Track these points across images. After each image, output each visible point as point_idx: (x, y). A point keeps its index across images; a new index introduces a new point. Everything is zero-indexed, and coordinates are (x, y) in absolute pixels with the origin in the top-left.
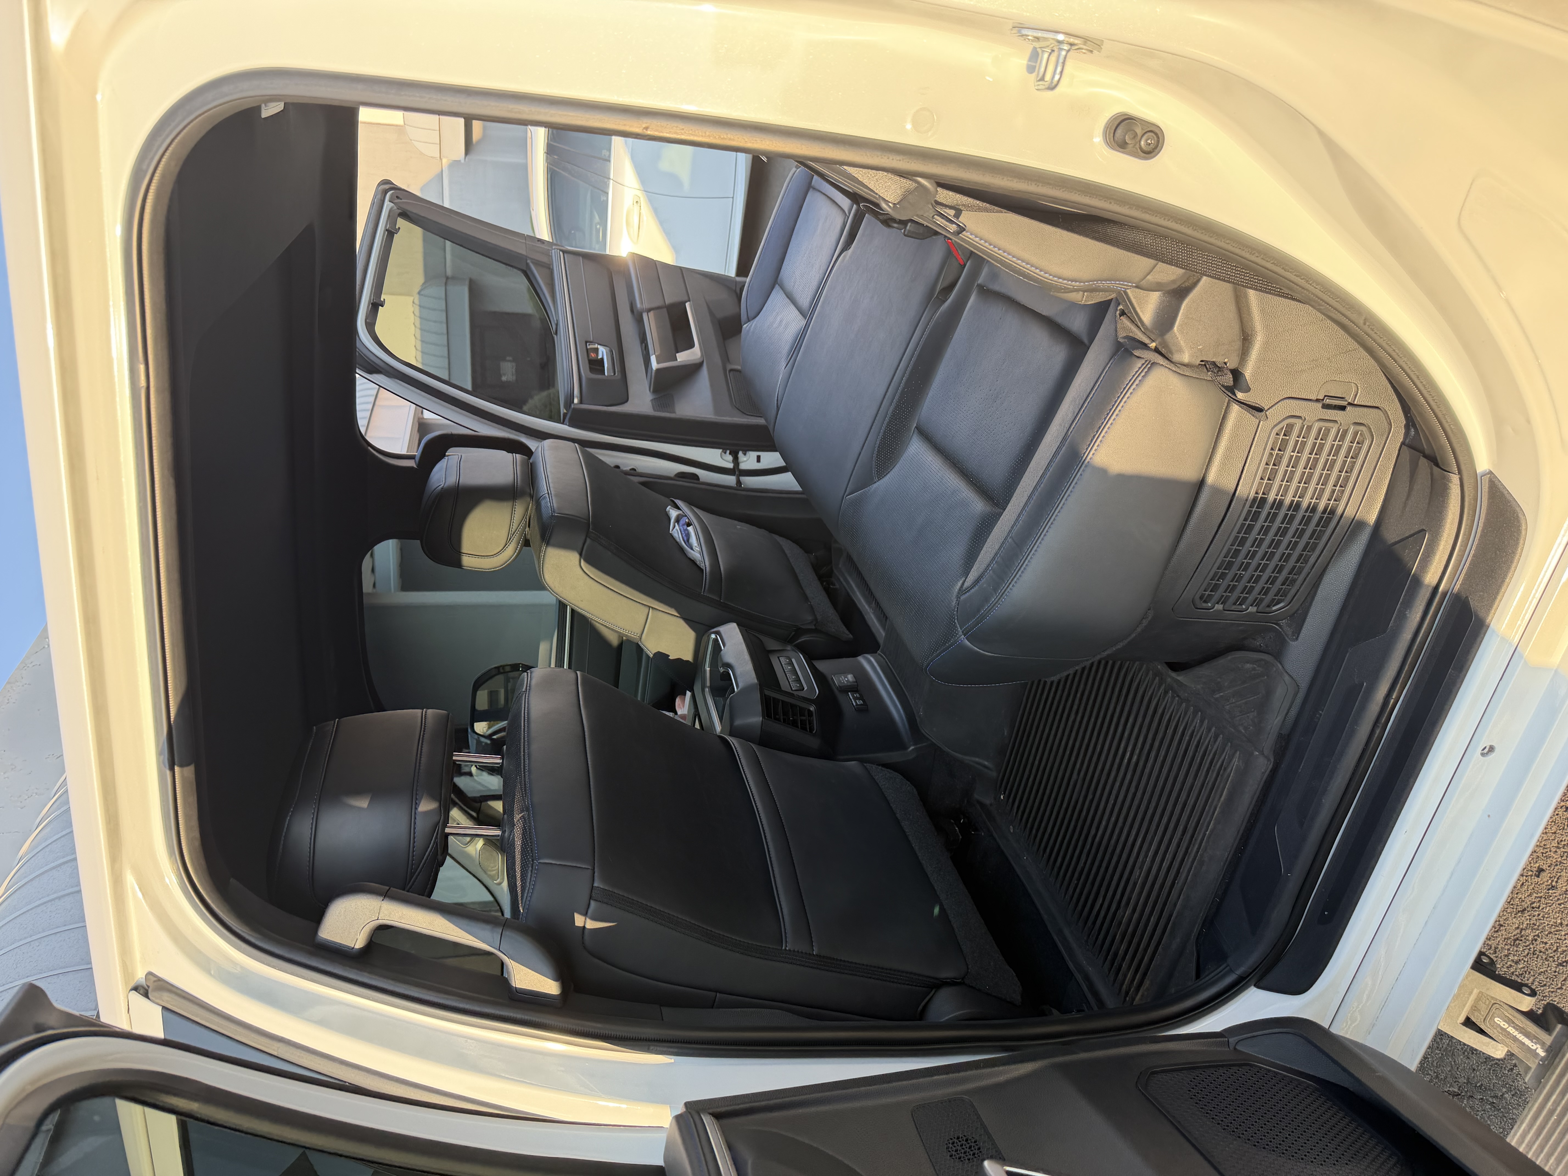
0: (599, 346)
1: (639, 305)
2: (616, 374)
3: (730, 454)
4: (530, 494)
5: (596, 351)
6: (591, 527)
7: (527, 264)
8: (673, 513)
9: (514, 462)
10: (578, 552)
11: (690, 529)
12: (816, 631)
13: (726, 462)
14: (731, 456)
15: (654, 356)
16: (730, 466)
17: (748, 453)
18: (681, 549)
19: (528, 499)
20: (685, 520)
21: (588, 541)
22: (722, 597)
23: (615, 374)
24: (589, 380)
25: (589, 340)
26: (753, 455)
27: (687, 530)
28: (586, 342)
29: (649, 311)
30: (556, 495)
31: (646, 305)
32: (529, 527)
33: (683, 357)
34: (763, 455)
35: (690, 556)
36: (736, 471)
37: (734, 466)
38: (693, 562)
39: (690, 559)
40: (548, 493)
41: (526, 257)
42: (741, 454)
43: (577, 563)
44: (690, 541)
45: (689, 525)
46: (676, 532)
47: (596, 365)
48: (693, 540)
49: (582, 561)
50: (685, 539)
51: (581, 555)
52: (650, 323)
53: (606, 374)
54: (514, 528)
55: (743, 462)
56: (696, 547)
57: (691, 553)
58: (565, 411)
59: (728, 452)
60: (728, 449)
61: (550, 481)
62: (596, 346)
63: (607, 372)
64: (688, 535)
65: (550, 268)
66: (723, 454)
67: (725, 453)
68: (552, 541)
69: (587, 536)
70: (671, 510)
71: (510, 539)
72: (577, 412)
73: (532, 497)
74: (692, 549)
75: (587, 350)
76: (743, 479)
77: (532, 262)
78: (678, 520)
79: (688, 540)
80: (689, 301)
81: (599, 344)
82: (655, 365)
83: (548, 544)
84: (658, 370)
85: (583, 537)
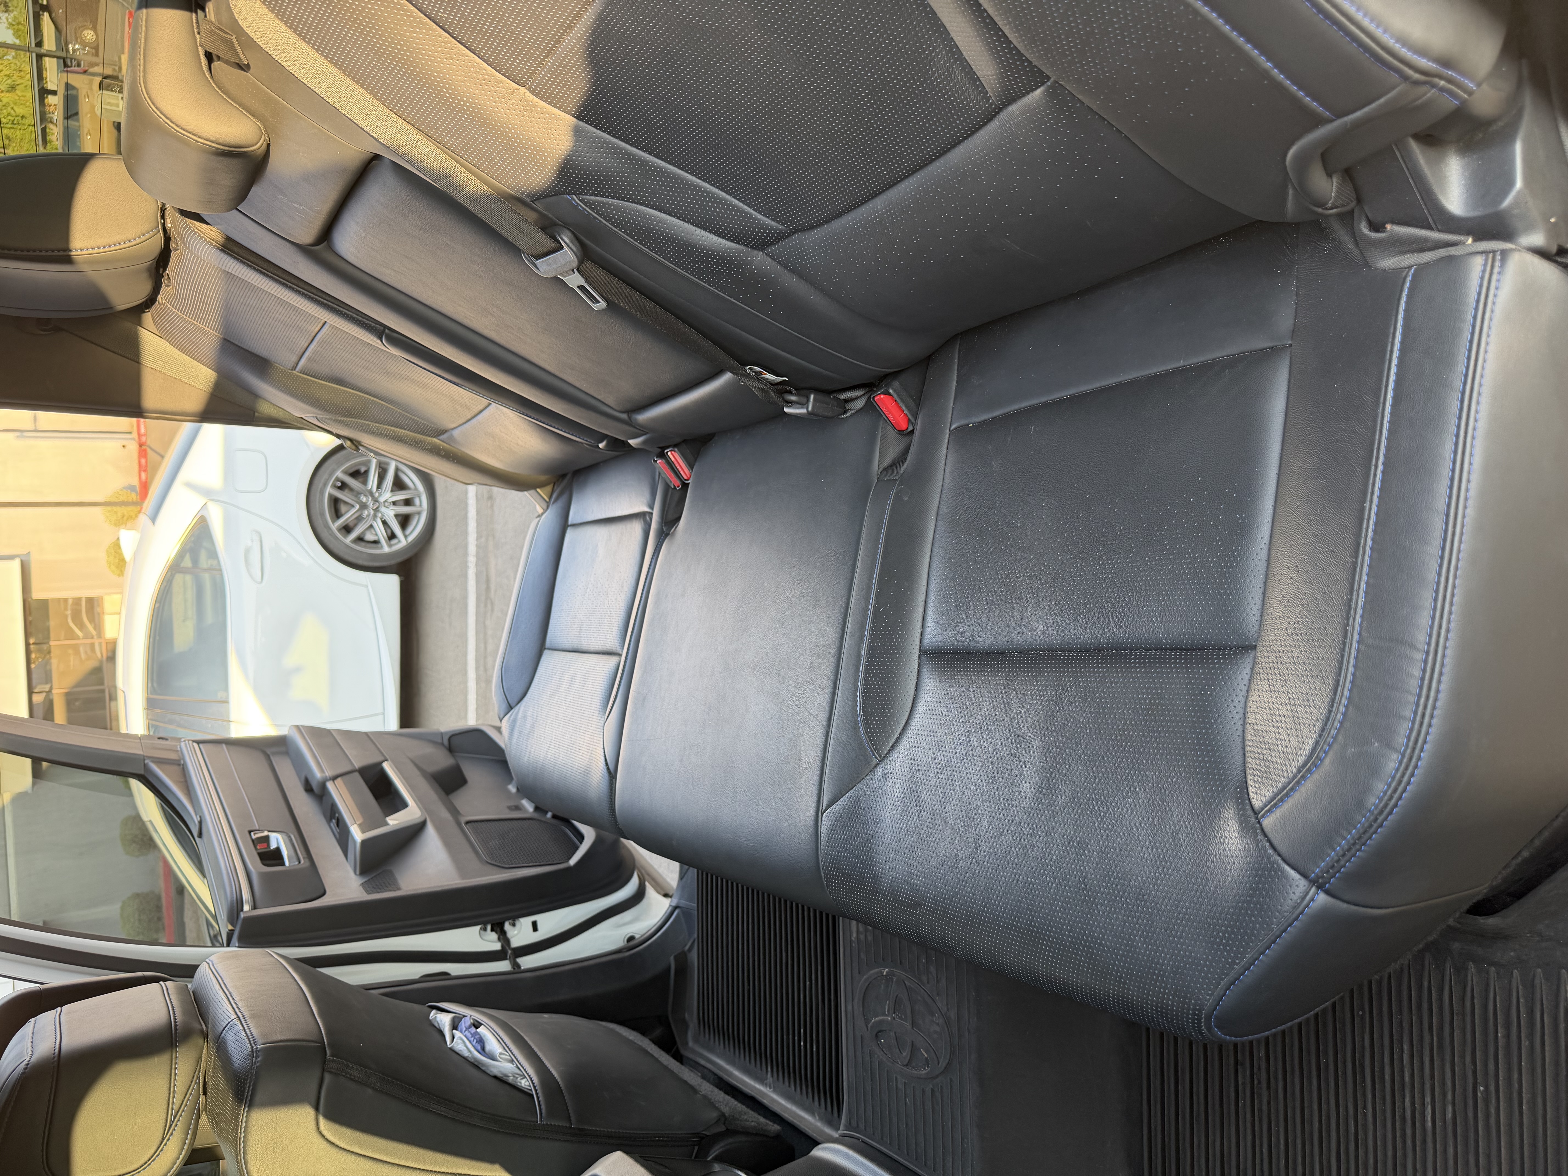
0: (270, 834)
1: (318, 775)
2: (302, 861)
3: (492, 930)
4: (202, 1031)
5: (266, 839)
6: (328, 1052)
7: (145, 765)
8: (444, 1020)
9: (165, 993)
10: (310, 1103)
11: (481, 1030)
12: (730, 1132)
13: (490, 942)
14: (494, 933)
15: (355, 826)
16: (497, 946)
17: (517, 923)
18: (476, 1065)
19: (200, 1041)
20: (465, 1023)
21: (328, 1078)
22: (573, 1118)
23: (299, 863)
24: (263, 876)
25: (254, 828)
26: (525, 922)
27: (478, 1033)
28: (250, 832)
29: (334, 778)
30: (253, 1017)
31: (328, 773)
32: (205, 1093)
33: (395, 821)
34: (539, 918)
35: (495, 1072)
36: (506, 952)
37: (502, 946)
38: (500, 1080)
39: (495, 1077)
40: (238, 1017)
41: (144, 758)
42: (507, 926)
43: (313, 1125)
44: (488, 1048)
45: (477, 1025)
46: (460, 1041)
47: (272, 857)
48: (493, 1045)
49: (322, 1120)
50: (479, 1048)
51: (317, 1109)
52: (338, 793)
53: (287, 863)
54: (177, 1102)
55: (514, 936)
56: (501, 1054)
57: (494, 1066)
58: (230, 927)
59: (489, 927)
60: (488, 923)
61: (236, 999)
62: (266, 833)
63: (289, 861)
64: (481, 1041)
65: (179, 765)
66: (482, 932)
67: (485, 930)
68: (258, 1098)
69: (323, 1070)
70: (438, 1016)
71: (171, 1125)
72: (250, 921)
73: (206, 1036)
74: (493, 1058)
75: (253, 841)
76: (520, 960)
77: (153, 762)
78: (455, 1026)
79: (483, 1048)
80: (386, 760)
81: (269, 831)
82: (358, 835)
83: (251, 1105)
84: (364, 843)
85: (317, 1073)
